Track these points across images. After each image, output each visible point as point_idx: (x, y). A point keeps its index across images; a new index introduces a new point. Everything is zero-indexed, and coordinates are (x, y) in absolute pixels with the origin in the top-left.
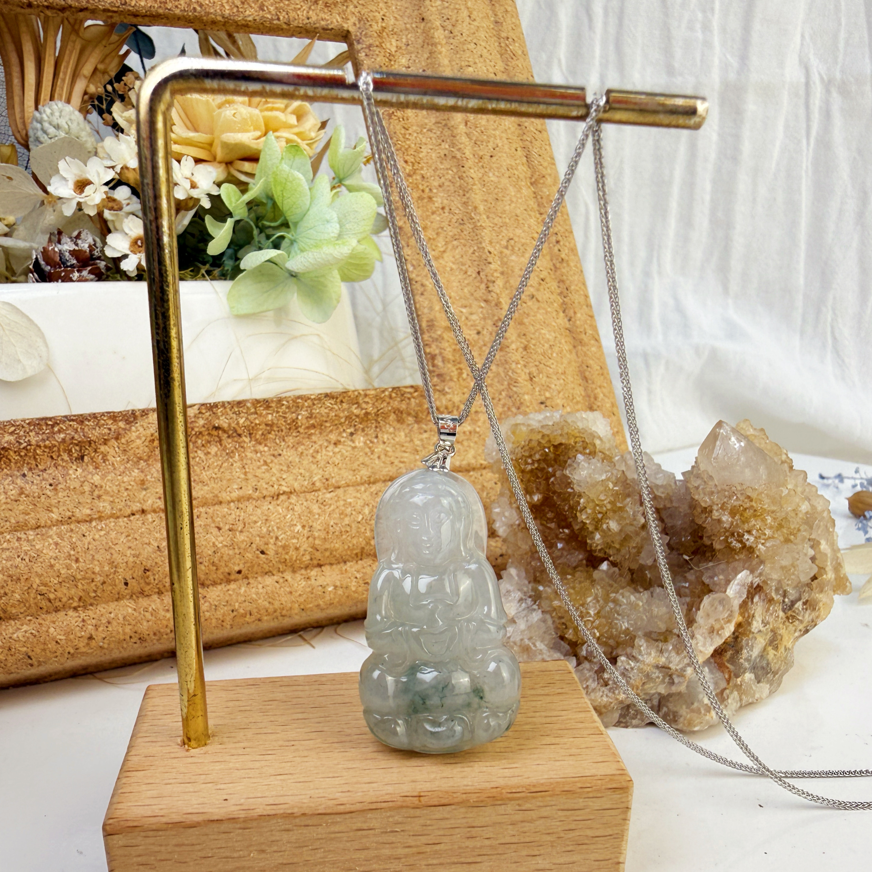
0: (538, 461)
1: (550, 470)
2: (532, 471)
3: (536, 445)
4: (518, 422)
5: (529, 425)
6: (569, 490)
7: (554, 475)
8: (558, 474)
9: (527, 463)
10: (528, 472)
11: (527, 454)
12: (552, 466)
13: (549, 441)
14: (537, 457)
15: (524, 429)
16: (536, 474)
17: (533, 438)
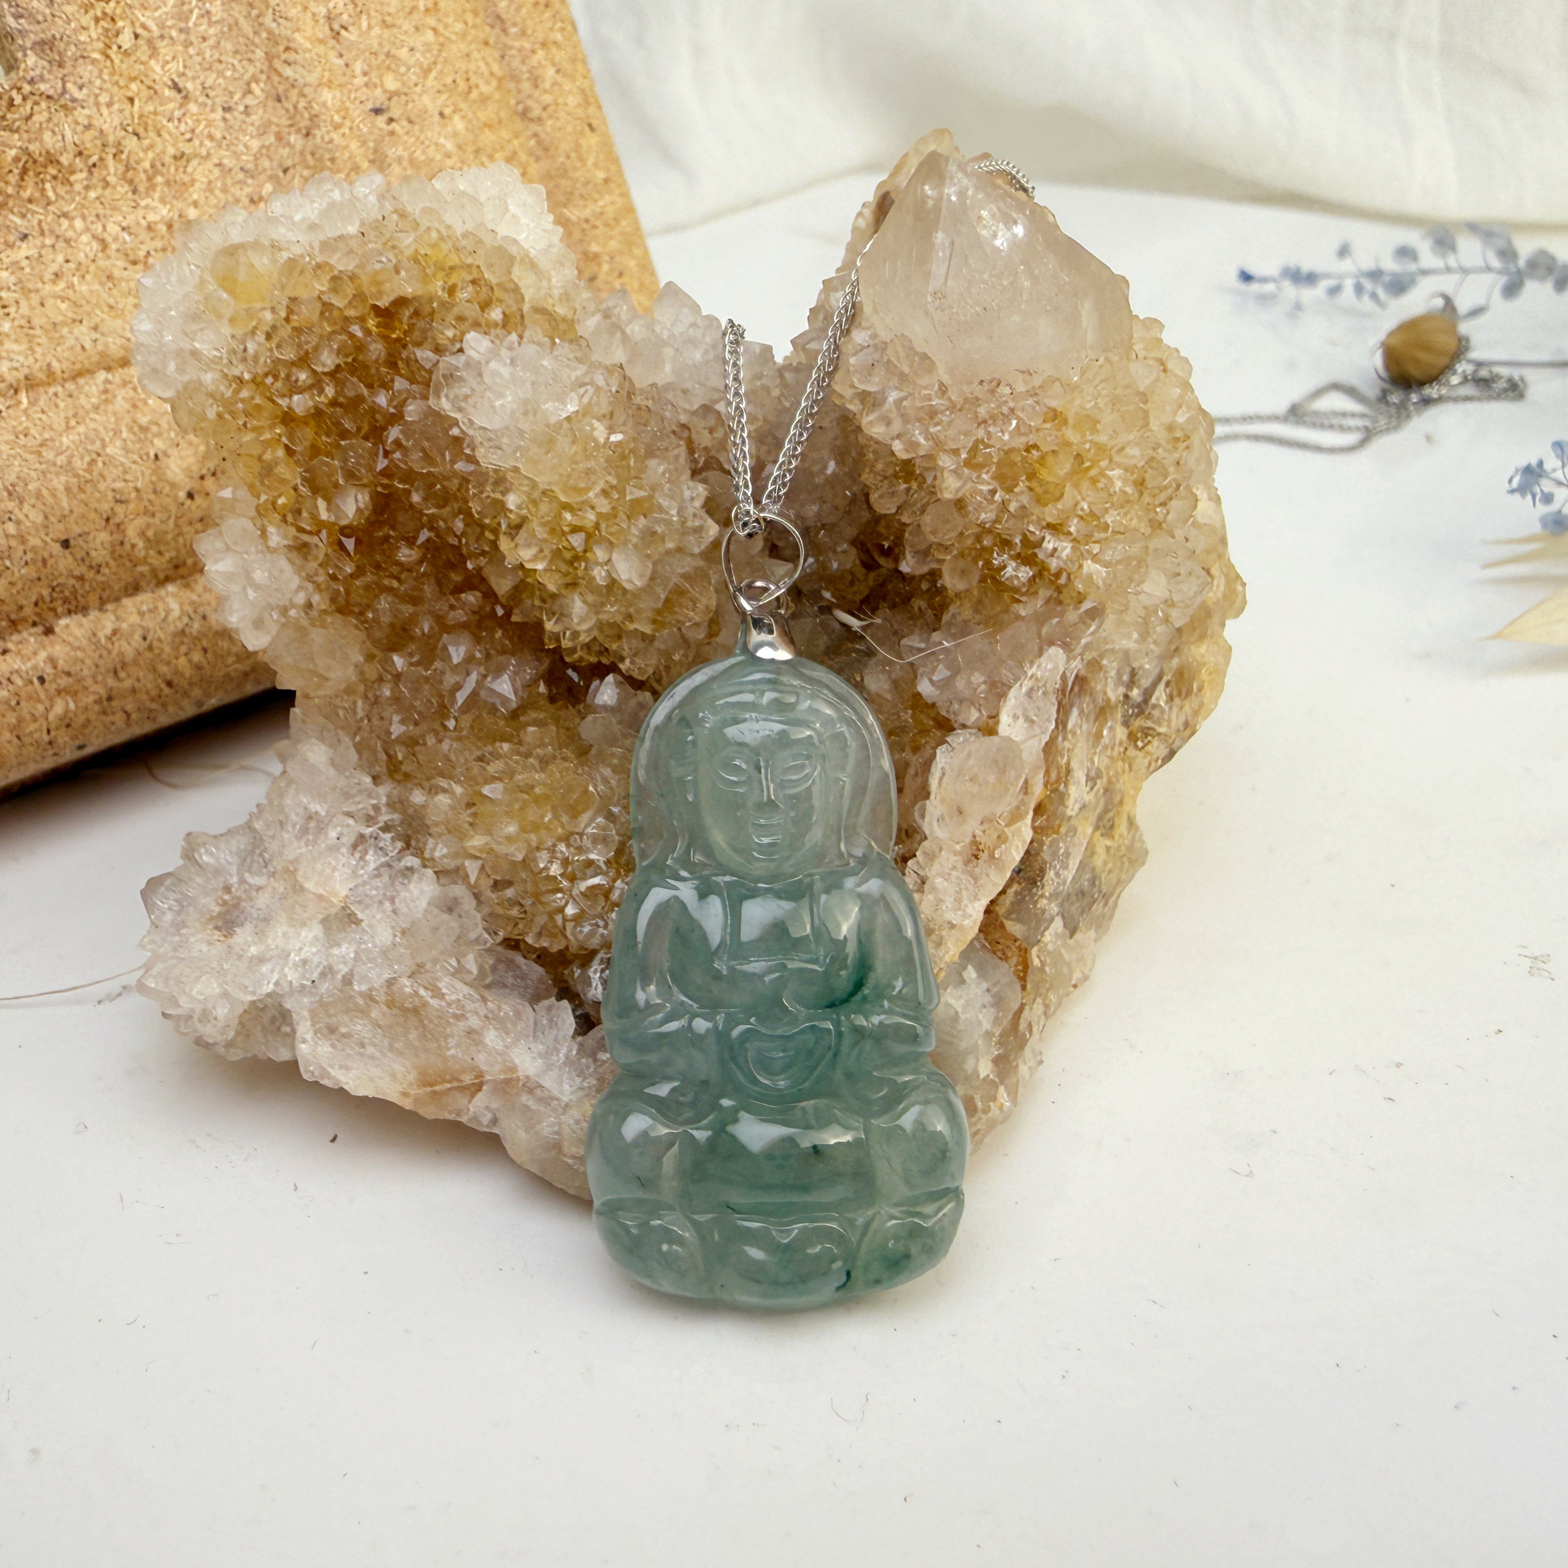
0: (333, 374)
1: (382, 400)
2: (317, 413)
3: (315, 317)
4: (236, 237)
5: (275, 247)
6: (460, 466)
7: (397, 417)
8: (412, 410)
9: (294, 388)
10: (304, 421)
11: (289, 354)
12: (386, 386)
13: (360, 296)
14: (327, 360)
15: (262, 262)
16: (338, 424)
17: (303, 294)
